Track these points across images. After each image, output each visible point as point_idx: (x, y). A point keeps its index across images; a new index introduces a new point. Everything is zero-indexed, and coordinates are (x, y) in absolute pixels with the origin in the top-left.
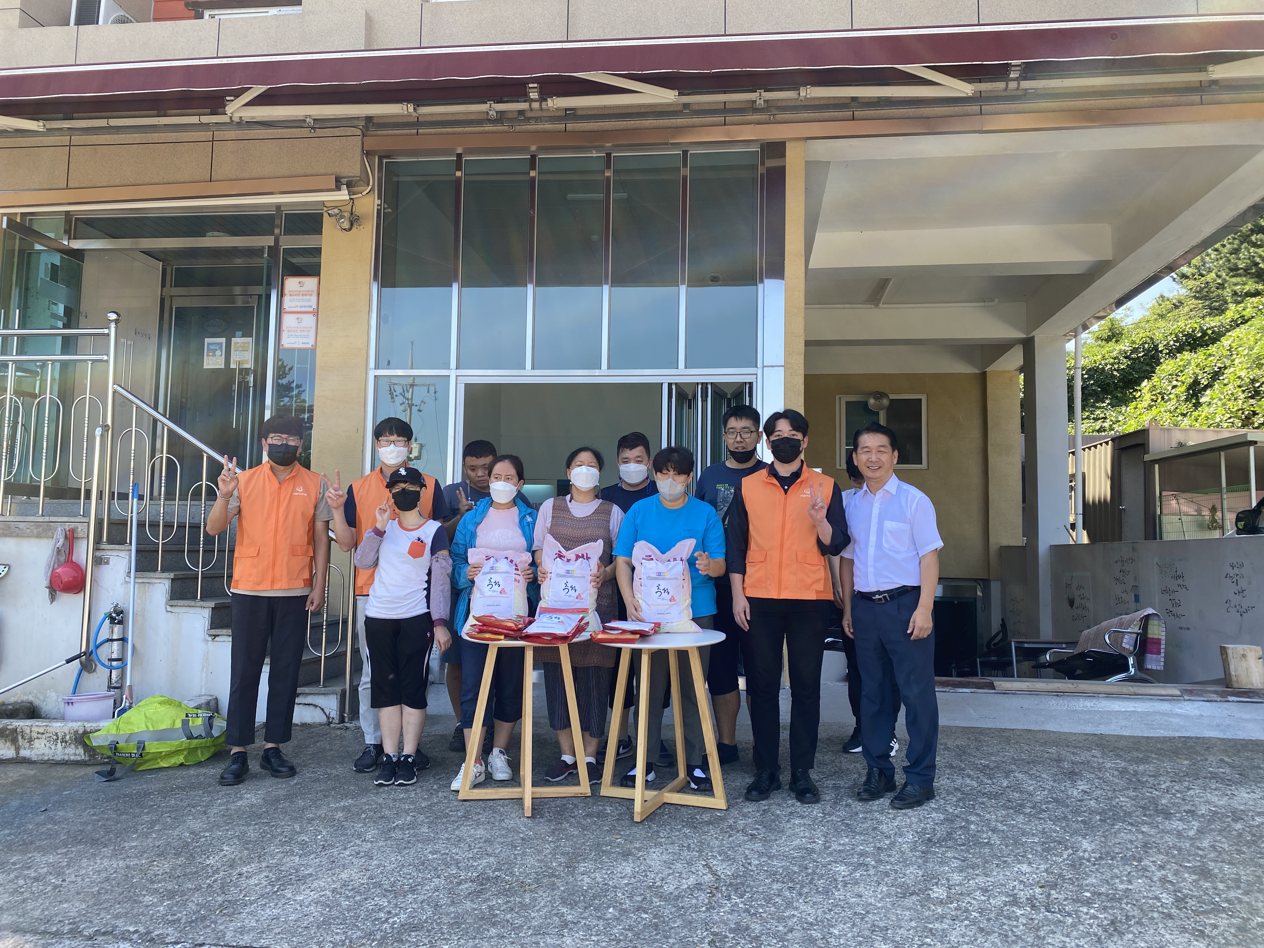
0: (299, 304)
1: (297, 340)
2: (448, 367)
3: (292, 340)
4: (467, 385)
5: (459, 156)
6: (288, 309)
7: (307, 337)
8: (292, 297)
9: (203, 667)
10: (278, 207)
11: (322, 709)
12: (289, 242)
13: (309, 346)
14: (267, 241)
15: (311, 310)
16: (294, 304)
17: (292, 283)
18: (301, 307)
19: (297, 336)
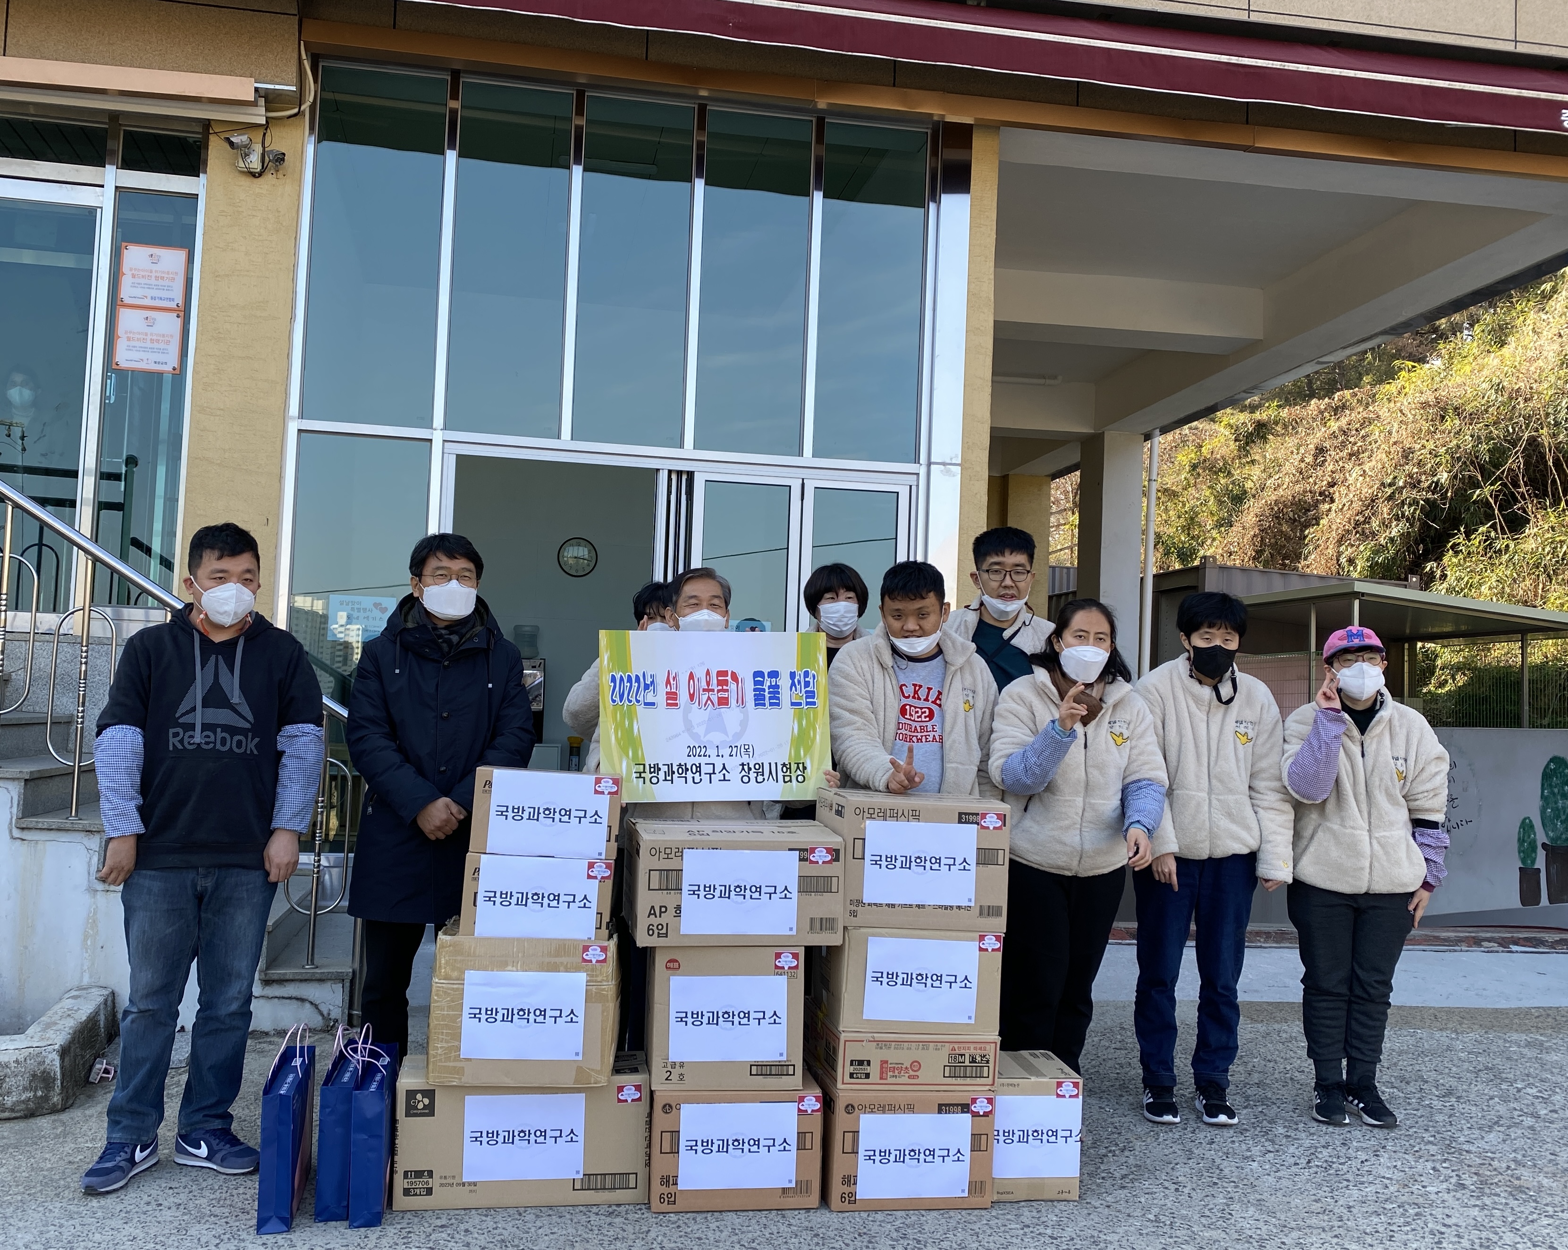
0: (151, 293)
1: (143, 356)
2: (430, 426)
3: (135, 355)
4: (460, 459)
5: (457, 75)
6: (129, 300)
7: (164, 352)
8: (137, 280)
9: (86, 938)
10: (112, 117)
11: (316, 1006)
13: (168, 369)
15: (173, 305)
16: (139, 292)
17: (138, 256)
18: (153, 298)
19: (145, 350)
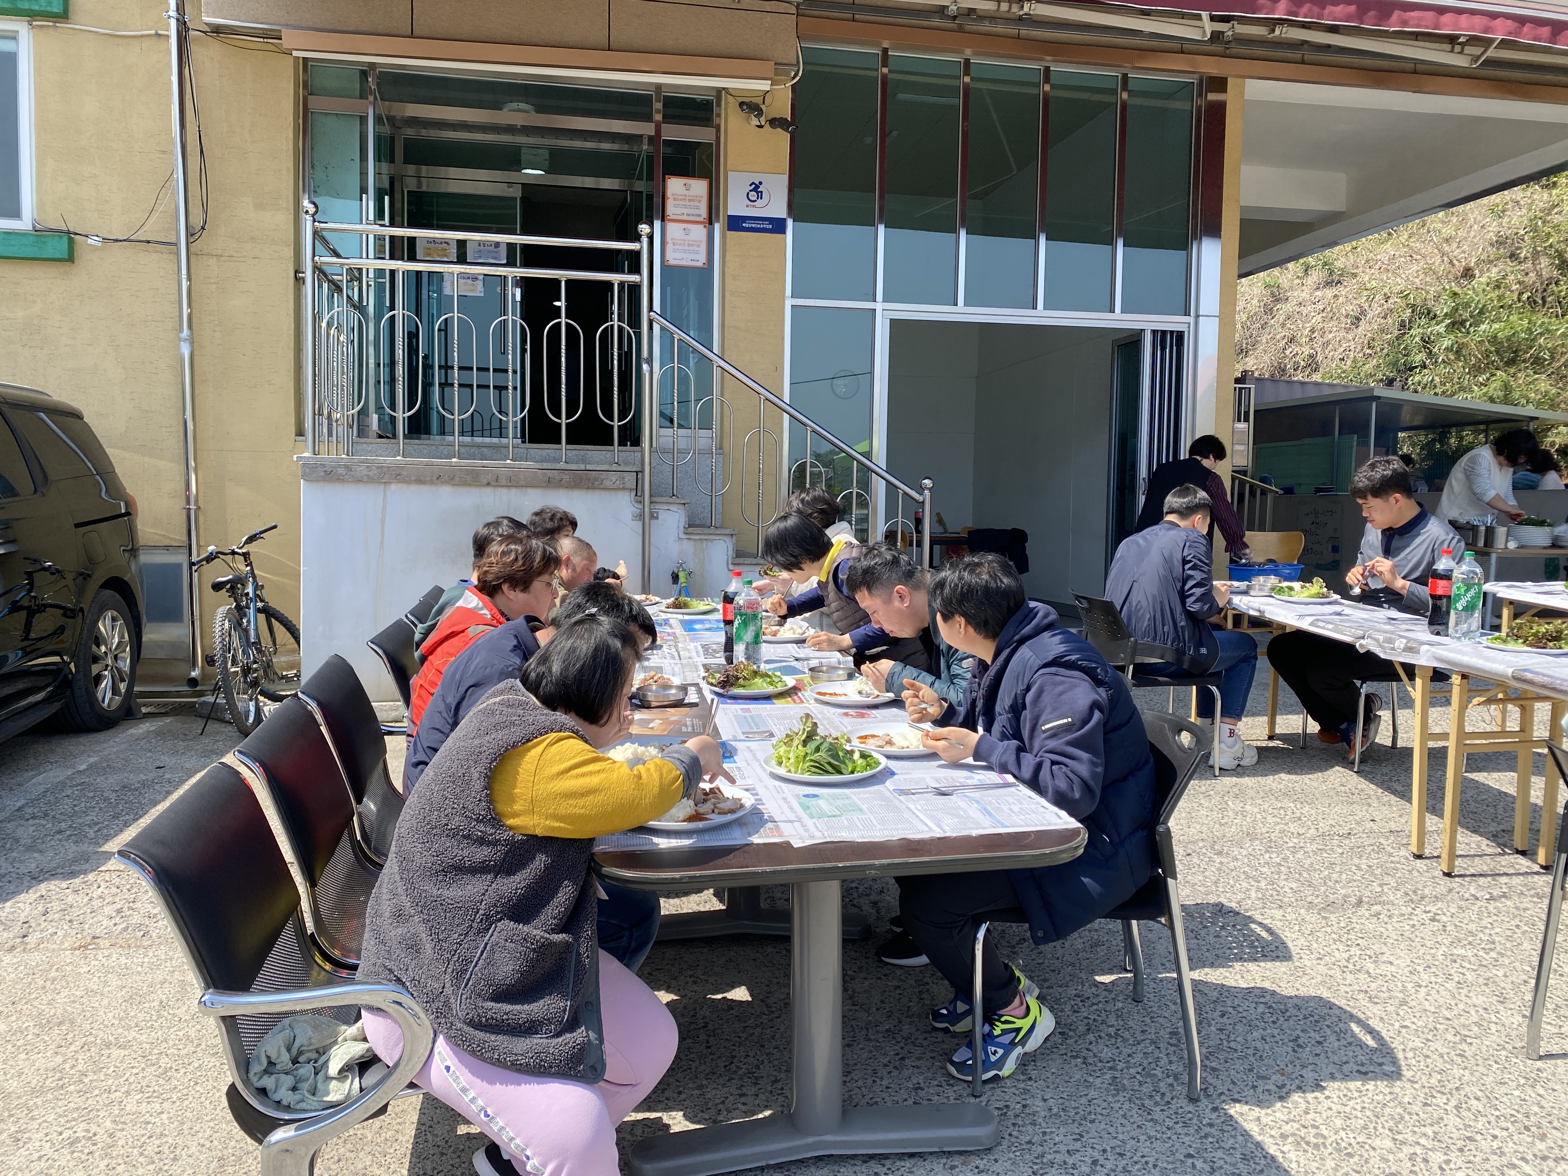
0: (684, 211)
1: (684, 256)
2: (875, 300)
3: (678, 255)
4: (892, 320)
5: (885, 51)
6: (672, 217)
7: (697, 253)
8: (676, 202)
10: (659, 87)
12: (675, 133)
13: (700, 264)
14: (646, 129)
15: (701, 219)
16: (679, 211)
17: (675, 185)
18: (688, 215)
19: (685, 251)
